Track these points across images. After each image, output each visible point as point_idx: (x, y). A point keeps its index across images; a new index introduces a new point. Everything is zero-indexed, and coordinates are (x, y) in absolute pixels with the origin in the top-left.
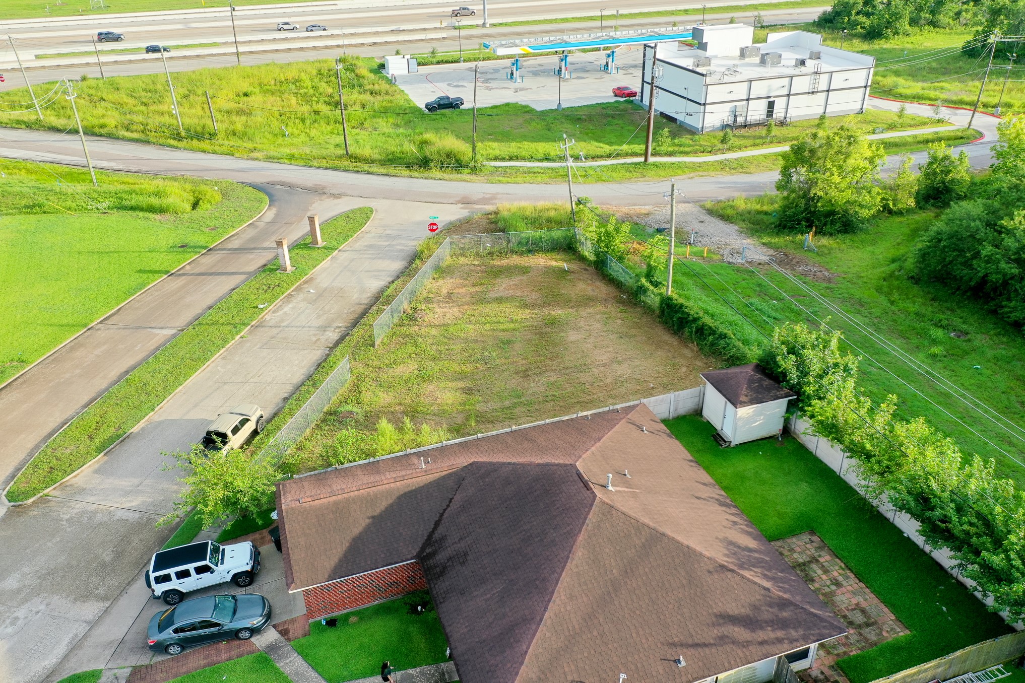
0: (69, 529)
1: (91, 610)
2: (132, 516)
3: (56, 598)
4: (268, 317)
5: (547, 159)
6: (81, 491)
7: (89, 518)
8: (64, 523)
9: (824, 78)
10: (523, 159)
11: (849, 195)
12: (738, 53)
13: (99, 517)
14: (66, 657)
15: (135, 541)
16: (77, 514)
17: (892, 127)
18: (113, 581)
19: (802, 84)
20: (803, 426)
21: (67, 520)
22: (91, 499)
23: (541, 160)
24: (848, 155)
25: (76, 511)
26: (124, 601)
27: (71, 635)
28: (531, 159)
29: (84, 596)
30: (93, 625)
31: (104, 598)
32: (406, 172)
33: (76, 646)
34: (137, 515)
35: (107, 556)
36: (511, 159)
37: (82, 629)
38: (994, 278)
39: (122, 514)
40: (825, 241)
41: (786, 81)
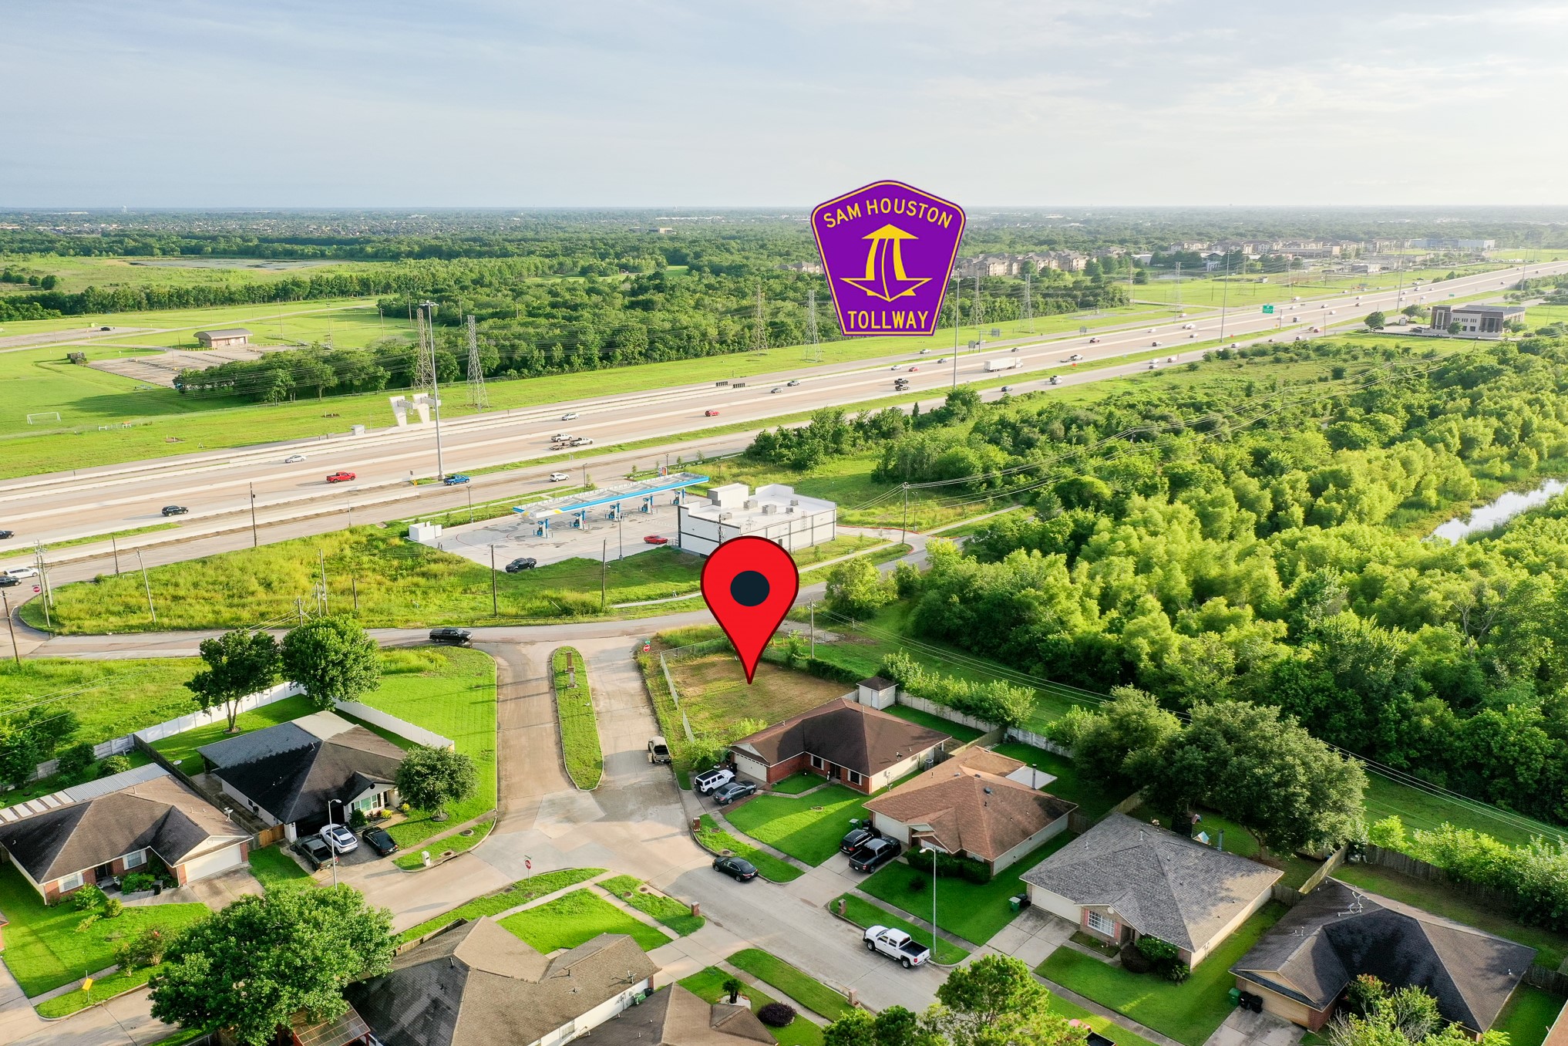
0: (629, 791)
4: (597, 709)
5: (649, 598)
6: (613, 781)
7: (632, 787)
9: (809, 520)
10: (633, 601)
11: (868, 597)
12: (742, 505)
13: (636, 786)
15: (663, 788)
17: (857, 548)
19: (796, 526)
20: (906, 698)
21: (623, 789)
22: (623, 782)
23: (646, 600)
24: (864, 575)
25: (622, 786)
28: (638, 599)
29: (668, 804)
31: (677, 802)
32: (558, 621)
35: (659, 794)
36: (624, 601)
38: (953, 627)
39: (644, 783)
40: (861, 624)
41: (787, 525)
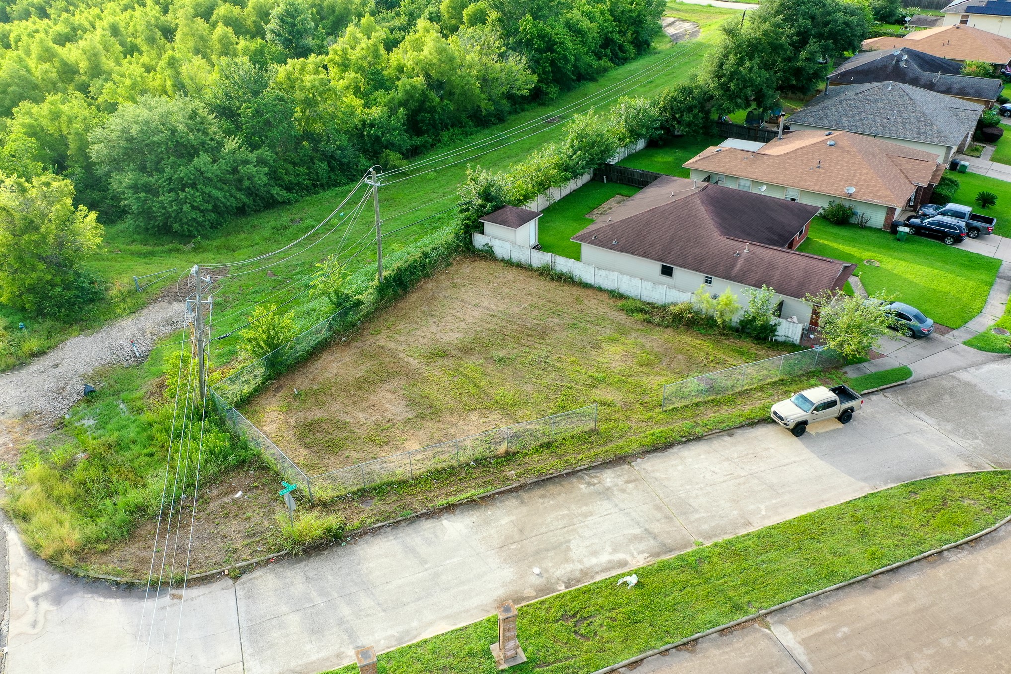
0: (976, 430)
1: (964, 376)
2: (922, 415)
3: (990, 394)
6: (961, 456)
7: (958, 430)
8: (980, 438)
13: (949, 427)
14: (984, 363)
15: (923, 397)
16: (968, 439)
18: (945, 382)
21: (977, 438)
22: (952, 443)
25: (969, 442)
26: (941, 369)
27: (980, 371)
29: (967, 384)
30: (965, 369)
31: (954, 378)
33: (977, 365)
34: (917, 413)
35: (947, 399)
37: (972, 370)
39: (930, 420)
